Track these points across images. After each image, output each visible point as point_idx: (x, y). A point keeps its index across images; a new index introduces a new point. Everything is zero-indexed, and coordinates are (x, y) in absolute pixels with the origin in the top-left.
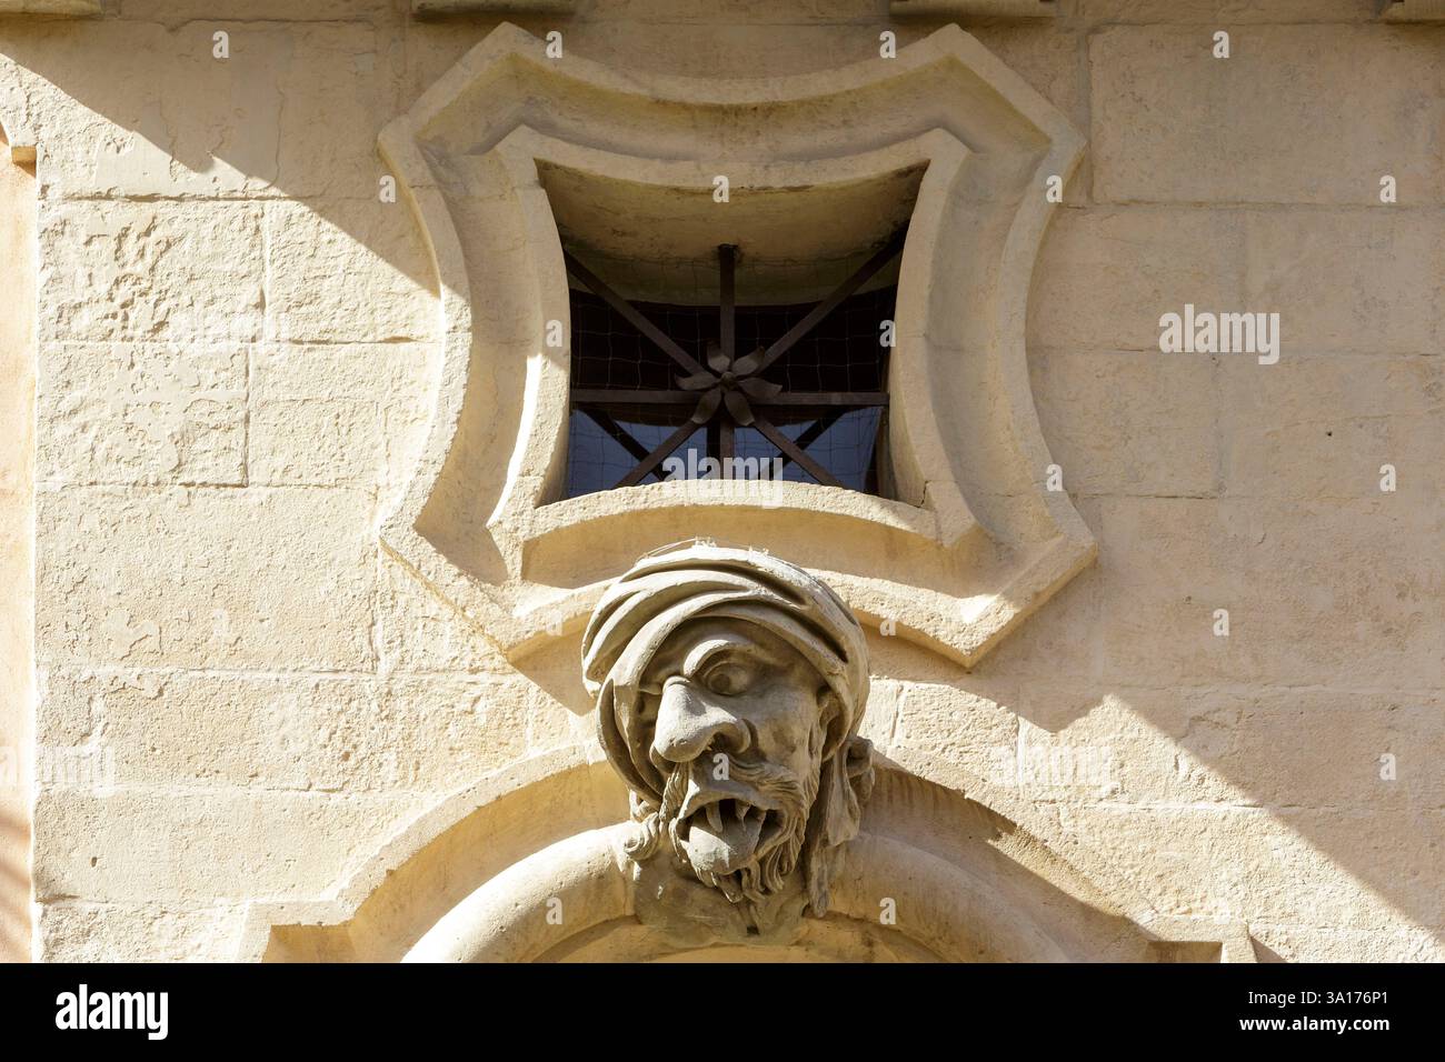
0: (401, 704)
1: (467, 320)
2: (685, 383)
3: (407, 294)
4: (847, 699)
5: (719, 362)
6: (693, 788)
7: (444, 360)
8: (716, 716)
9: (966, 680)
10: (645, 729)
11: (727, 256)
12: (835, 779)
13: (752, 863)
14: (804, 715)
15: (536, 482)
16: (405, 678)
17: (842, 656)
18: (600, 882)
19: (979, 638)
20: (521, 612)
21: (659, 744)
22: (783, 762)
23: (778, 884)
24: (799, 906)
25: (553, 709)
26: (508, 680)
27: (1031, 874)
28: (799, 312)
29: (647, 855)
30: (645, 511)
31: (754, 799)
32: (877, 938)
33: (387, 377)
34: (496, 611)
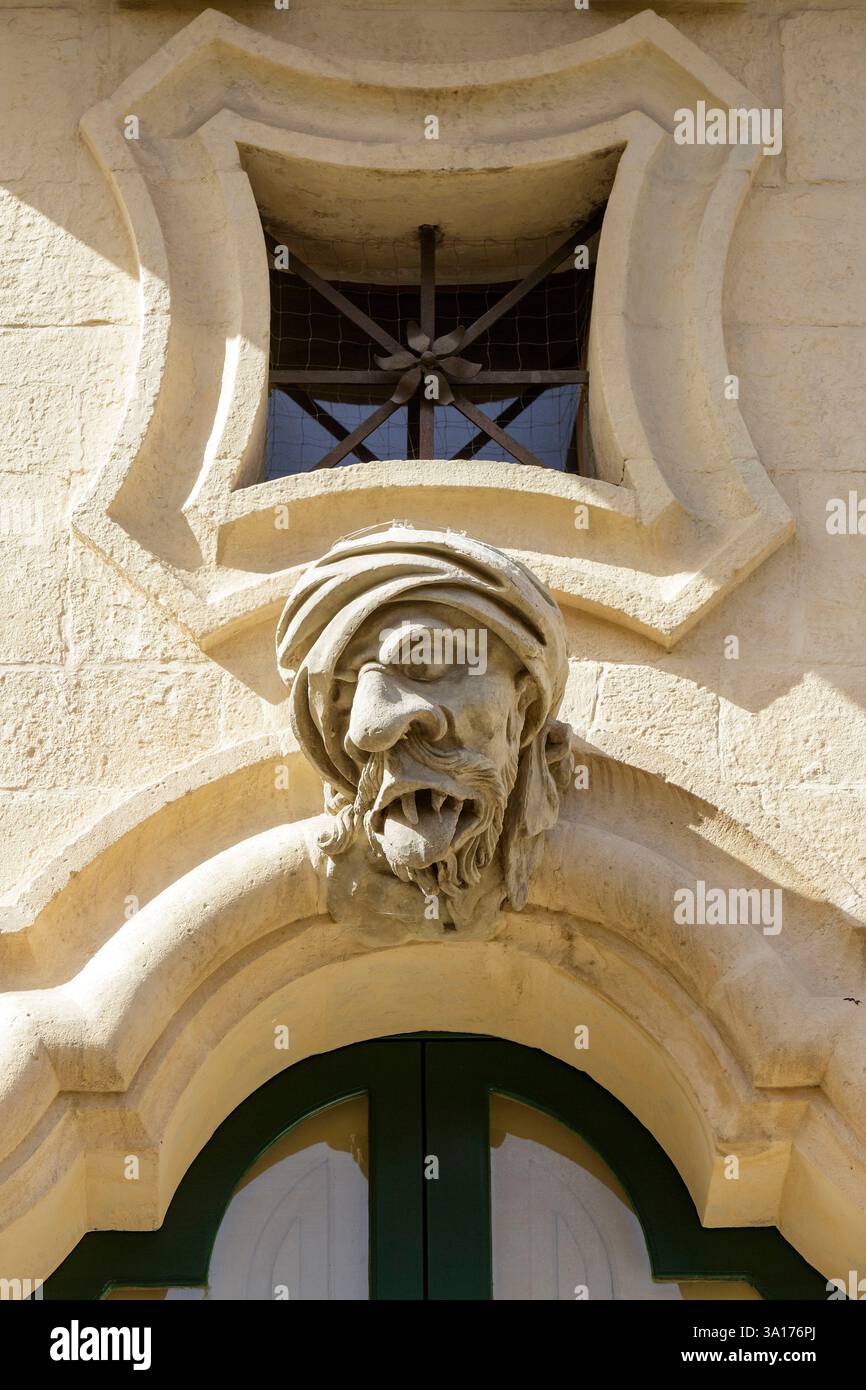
0: (90, 696)
1: (166, 302)
2: (385, 363)
3: (106, 277)
4: (546, 684)
5: (419, 342)
6: (388, 779)
7: (141, 343)
8: (413, 703)
9: (666, 660)
10: (340, 718)
11: (428, 236)
12: (534, 766)
13: (449, 856)
14: (503, 702)
15: (233, 465)
16: (94, 668)
17: (540, 638)
18: (292, 878)
19: (679, 618)
20: (215, 598)
21: (354, 733)
22: (481, 749)
23: (475, 877)
24: (496, 899)
25: (247, 698)
26: (201, 669)
27: (732, 860)
28: (498, 291)
29: (341, 850)
30: (344, 493)
31: (451, 788)
32: (577, 931)
33: (83, 360)
34: (190, 598)
